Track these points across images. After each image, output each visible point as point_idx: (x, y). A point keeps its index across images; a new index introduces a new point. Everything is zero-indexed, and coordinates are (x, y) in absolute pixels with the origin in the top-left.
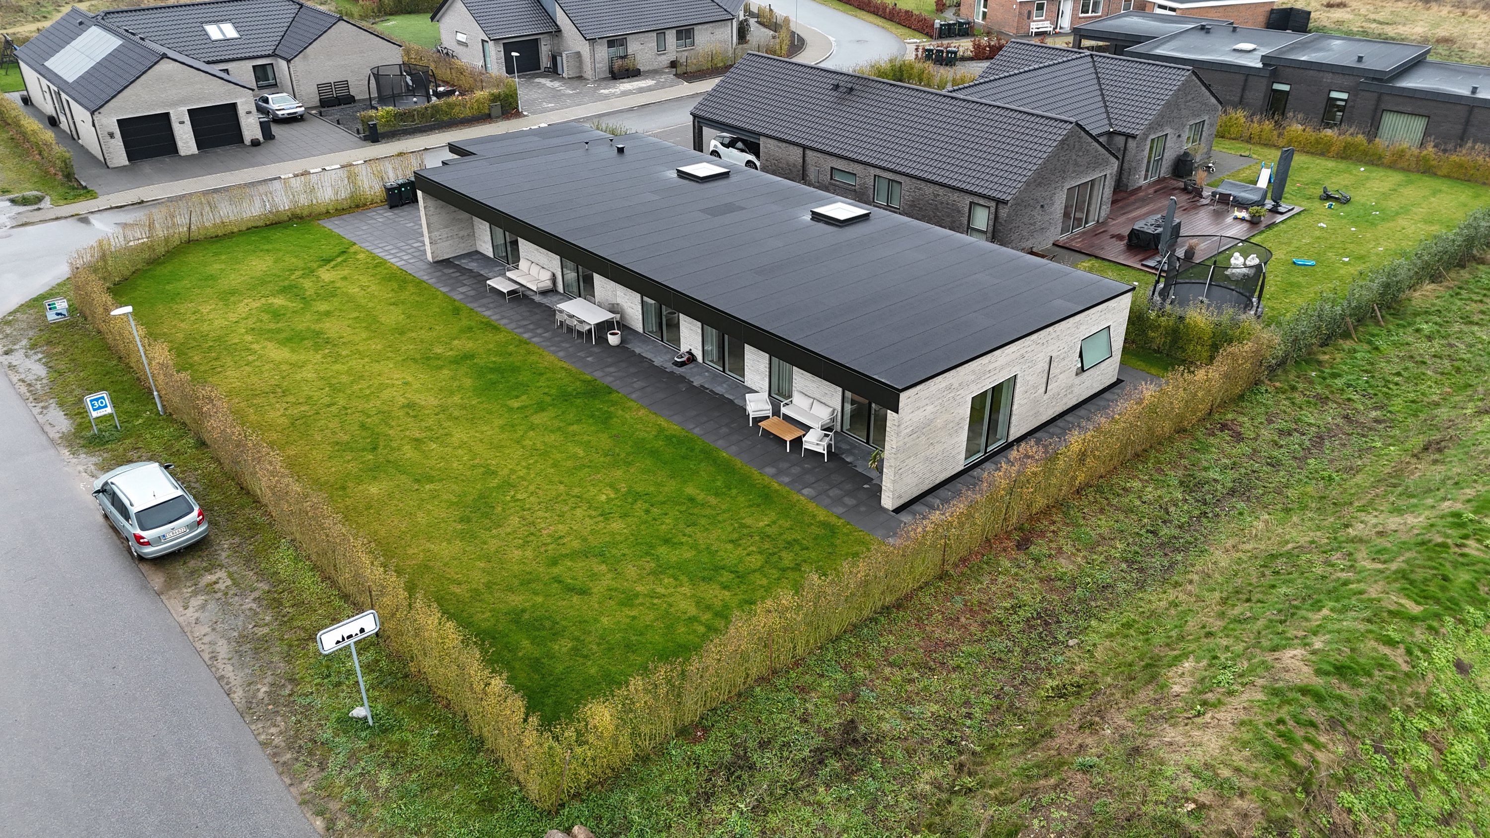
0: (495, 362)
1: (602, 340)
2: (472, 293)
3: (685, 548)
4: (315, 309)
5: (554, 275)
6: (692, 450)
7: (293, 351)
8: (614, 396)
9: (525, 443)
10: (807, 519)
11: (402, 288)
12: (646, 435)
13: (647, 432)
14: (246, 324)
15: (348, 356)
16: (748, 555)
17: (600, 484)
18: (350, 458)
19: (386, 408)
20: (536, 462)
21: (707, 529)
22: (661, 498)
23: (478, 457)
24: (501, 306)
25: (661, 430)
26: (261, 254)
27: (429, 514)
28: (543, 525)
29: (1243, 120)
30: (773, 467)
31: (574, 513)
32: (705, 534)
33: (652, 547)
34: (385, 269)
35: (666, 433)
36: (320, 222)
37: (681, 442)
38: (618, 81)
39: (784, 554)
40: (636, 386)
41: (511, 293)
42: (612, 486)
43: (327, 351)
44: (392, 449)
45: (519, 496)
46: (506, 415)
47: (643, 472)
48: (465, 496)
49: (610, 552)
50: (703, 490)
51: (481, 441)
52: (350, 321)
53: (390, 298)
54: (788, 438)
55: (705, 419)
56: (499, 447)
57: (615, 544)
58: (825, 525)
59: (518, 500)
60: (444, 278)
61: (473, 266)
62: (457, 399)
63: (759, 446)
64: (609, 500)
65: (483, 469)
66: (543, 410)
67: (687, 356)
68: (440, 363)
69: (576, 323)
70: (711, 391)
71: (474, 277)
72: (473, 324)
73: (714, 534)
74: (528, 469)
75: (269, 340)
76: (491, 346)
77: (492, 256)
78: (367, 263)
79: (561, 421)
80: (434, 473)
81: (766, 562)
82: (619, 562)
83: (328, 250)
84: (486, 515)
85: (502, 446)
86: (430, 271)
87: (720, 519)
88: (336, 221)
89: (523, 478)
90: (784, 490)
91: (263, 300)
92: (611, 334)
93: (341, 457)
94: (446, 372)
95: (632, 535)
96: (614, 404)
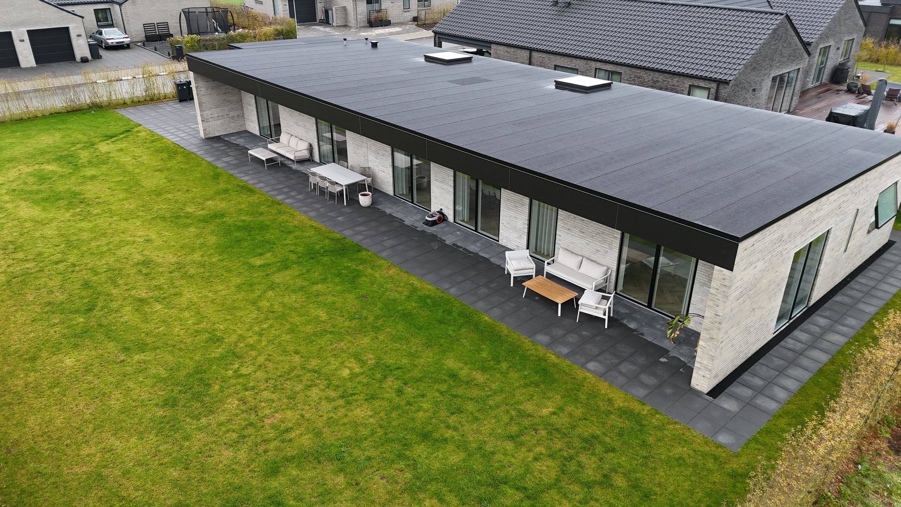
0: (244, 221)
1: (353, 201)
2: (235, 162)
3: (451, 447)
4: (83, 174)
5: (311, 145)
6: (450, 313)
7: (44, 209)
8: (364, 254)
9: (261, 304)
10: (603, 406)
11: (170, 158)
12: (398, 296)
13: (399, 293)
14: (10, 186)
15: (98, 214)
16: (536, 459)
17: (344, 355)
18: (57, 321)
19: (118, 265)
20: (271, 326)
21: (476, 419)
22: (416, 373)
23: (205, 320)
24: (260, 172)
25: (414, 290)
26: (53, 131)
27: (126, 395)
28: (267, 412)
29: (871, 46)
30: (546, 334)
31: (309, 393)
32: (475, 426)
33: (406, 445)
34: (161, 143)
35: (419, 293)
36: (115, 110)
37: (436, 303)
38: (374, 28)
39: (583, 458)
40: (387, 244)
41: (269, 160)
42: (357, 357)
43: (78, 210)
44: (111, 311)
45: (244, 371)
46: (246, 274)
47: (396, 339)
48: (178, 370)
49: (350, 454)
50: (466, 363)
51: (213, 301)
52: (112, 184)
53: (158, 166)
54: (560, 300)
55: (460, 278)
56: (231, 309)
57: (357, 441)
58: (625, 413)
59: (241, 376)
60: (212, 150)
61: (240, 141)
62: (197, 256)
63: (525, 309)
64: (353, 376)
65: (207, 335)
66: (286, 268)
67: (438, 215)
68: (189, 221)
69: (328, 184)
70: (465, 249)
71: (239, 150)
72: (230, 187)
73: (487, 426)
74: (261, 335)
75: (25, 200)
76: (243, 206)
77: (258, 134)
78: (146, 139)
79: (305, 279)
80: (149, 340)
81: (563, 472)
82: (362, 470)
83: (113, 129)
84: (197, 397)
85: (235, 308)
86: (201, 145)
87: (491, 403)
88: (131, 110)
89: (252, 347)
90: (565, 364)
91: (37, 167)
92: (362, 195)
93: (48, 320)
94: (192, 229)
95: (381, 427)
96: (363, 262)
